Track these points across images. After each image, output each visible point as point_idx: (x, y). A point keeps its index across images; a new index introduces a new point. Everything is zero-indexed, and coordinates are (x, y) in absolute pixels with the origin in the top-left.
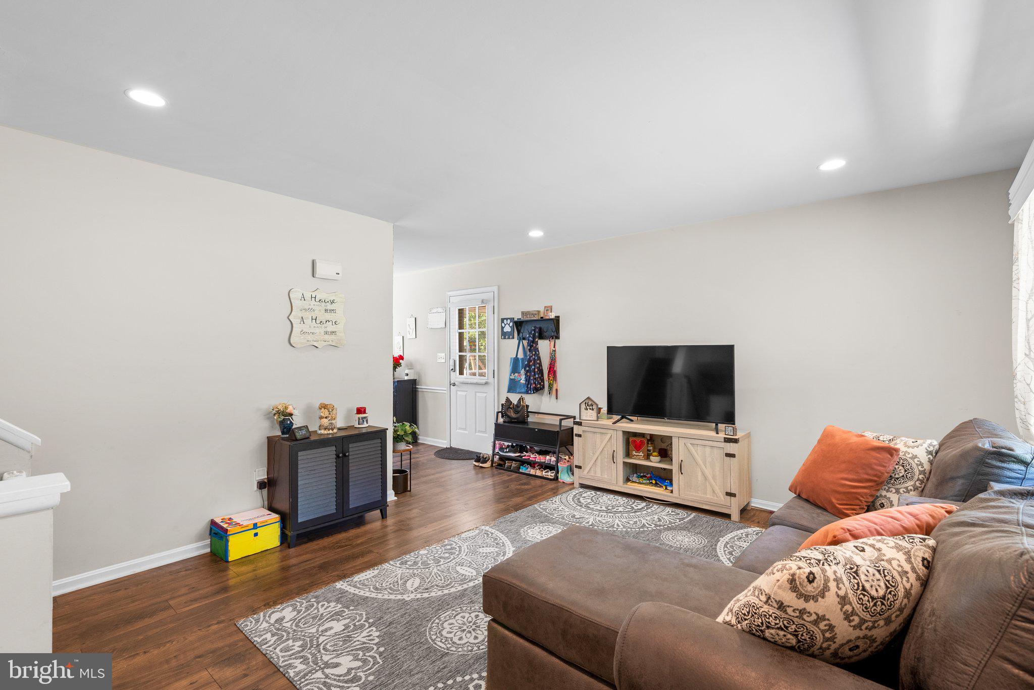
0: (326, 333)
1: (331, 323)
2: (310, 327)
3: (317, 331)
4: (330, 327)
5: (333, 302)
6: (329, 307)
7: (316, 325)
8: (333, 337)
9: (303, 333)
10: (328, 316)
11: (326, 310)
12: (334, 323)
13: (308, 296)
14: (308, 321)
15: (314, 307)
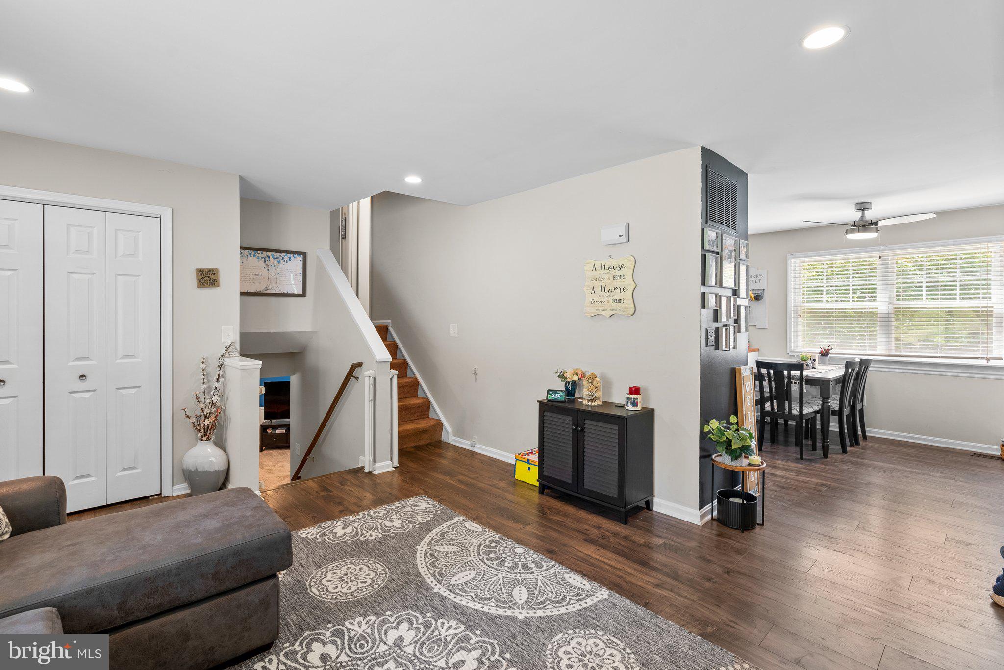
0: (614, 301)
1: (619, 289)
2: (600, 296)
3: (605, 299)
4: (618, 295)
5: (621, 267)
6: (618, 273)
7: (605, 294)
8: (621, 304)
9: (593, 302)
10: (617, 283)
11: (615, 277)
12: (622, 290)
13: (598, 266)
14: (598, 290)
15: (604, 276)
